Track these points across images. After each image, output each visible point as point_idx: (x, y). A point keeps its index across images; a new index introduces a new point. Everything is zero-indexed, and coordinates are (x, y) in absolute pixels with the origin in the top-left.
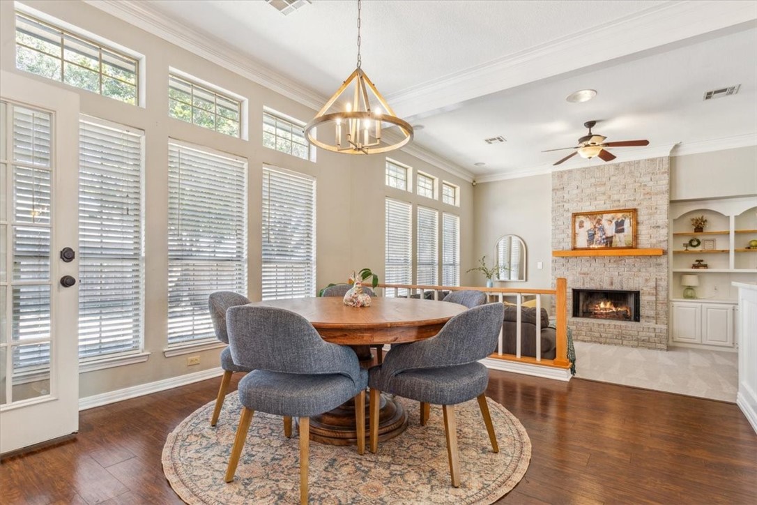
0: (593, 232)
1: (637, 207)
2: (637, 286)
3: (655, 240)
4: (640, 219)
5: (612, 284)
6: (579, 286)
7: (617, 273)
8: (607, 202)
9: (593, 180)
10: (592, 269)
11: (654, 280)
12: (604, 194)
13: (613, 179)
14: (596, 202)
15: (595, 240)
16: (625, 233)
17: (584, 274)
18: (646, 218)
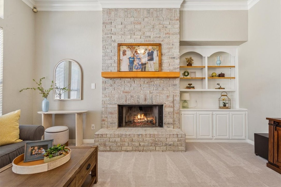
0: (133, 60)
1: (161, 43)
2: (161, 101)
3: (172, 67)
4: (164, 51)
5: (145, 100)
6: (123, 102)
7: (149, 92)
8: (142, 37)
9: (132, 19)
10: (132, 88)
11: (172, 96)
12: (140, 30)
13: (146, 19)
14: (135, 36)
15: (134, 65)
16: (154, 61)
17: (127, 92)
18: (167, 51)
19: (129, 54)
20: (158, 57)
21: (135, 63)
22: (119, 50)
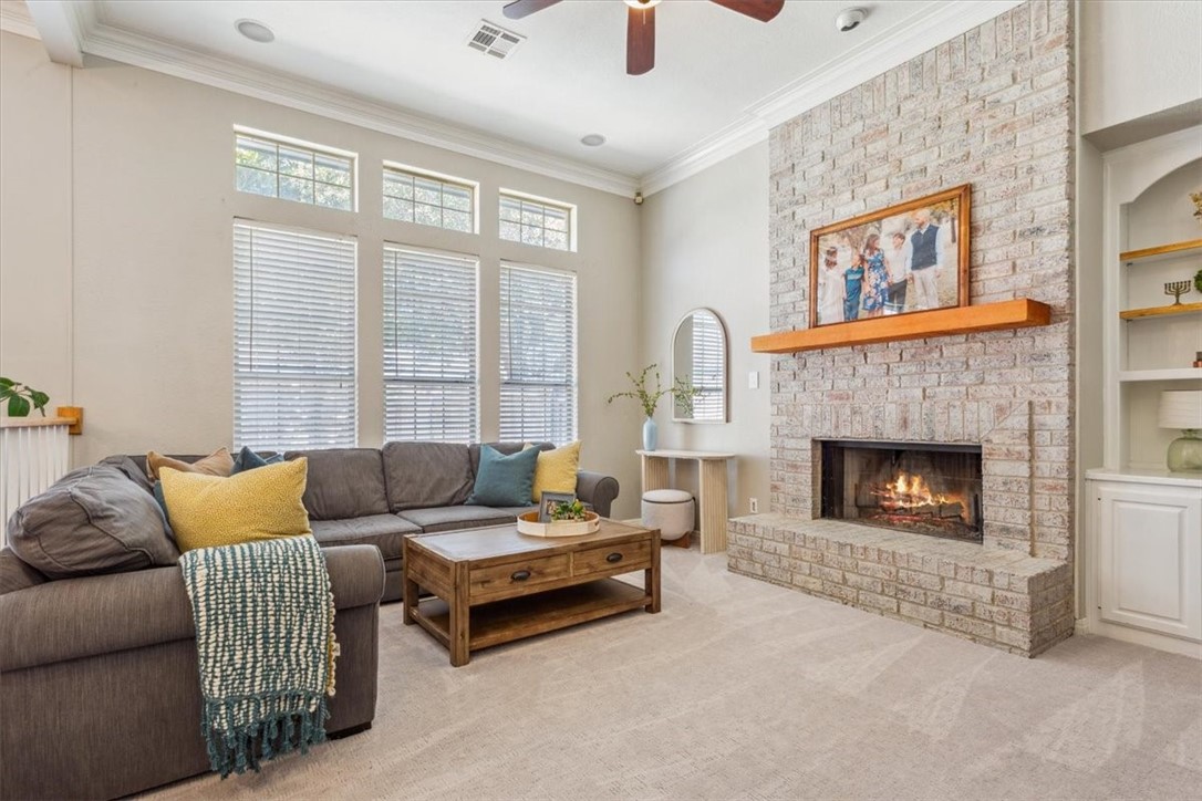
0: (858, 276)
1: (972, 181)
2: (972, 428)
3: (1027, 276)
4: (982, 213)
5: (905, 423)
6: (828, 432)
7: (919, 393)
8: (894, 180)
9: (857, 127)
10: (858, 382)
11: (1025, 407)
12: (885, 159)
13: (907, 106)
14: (866, 188)
15: (862, 297)
16: (939, 266)
17: (840, 398)
18: (998, 208)
19: (847, 258)
20: (956, 244)
21: (866, 288)
22: (815, 252)
